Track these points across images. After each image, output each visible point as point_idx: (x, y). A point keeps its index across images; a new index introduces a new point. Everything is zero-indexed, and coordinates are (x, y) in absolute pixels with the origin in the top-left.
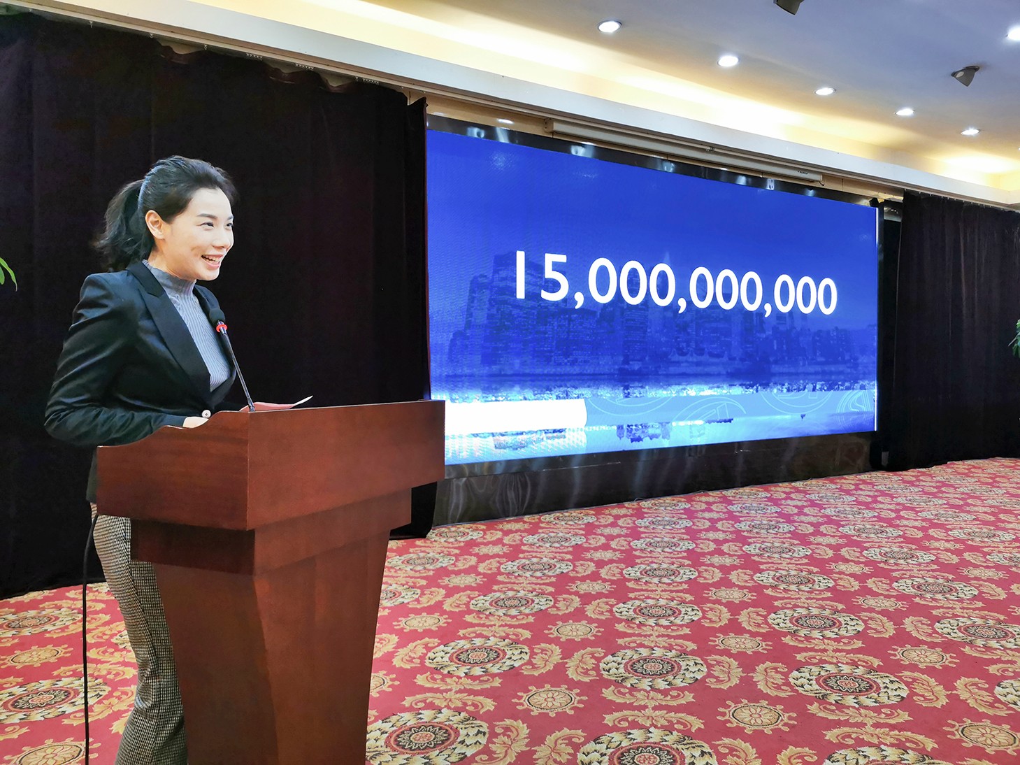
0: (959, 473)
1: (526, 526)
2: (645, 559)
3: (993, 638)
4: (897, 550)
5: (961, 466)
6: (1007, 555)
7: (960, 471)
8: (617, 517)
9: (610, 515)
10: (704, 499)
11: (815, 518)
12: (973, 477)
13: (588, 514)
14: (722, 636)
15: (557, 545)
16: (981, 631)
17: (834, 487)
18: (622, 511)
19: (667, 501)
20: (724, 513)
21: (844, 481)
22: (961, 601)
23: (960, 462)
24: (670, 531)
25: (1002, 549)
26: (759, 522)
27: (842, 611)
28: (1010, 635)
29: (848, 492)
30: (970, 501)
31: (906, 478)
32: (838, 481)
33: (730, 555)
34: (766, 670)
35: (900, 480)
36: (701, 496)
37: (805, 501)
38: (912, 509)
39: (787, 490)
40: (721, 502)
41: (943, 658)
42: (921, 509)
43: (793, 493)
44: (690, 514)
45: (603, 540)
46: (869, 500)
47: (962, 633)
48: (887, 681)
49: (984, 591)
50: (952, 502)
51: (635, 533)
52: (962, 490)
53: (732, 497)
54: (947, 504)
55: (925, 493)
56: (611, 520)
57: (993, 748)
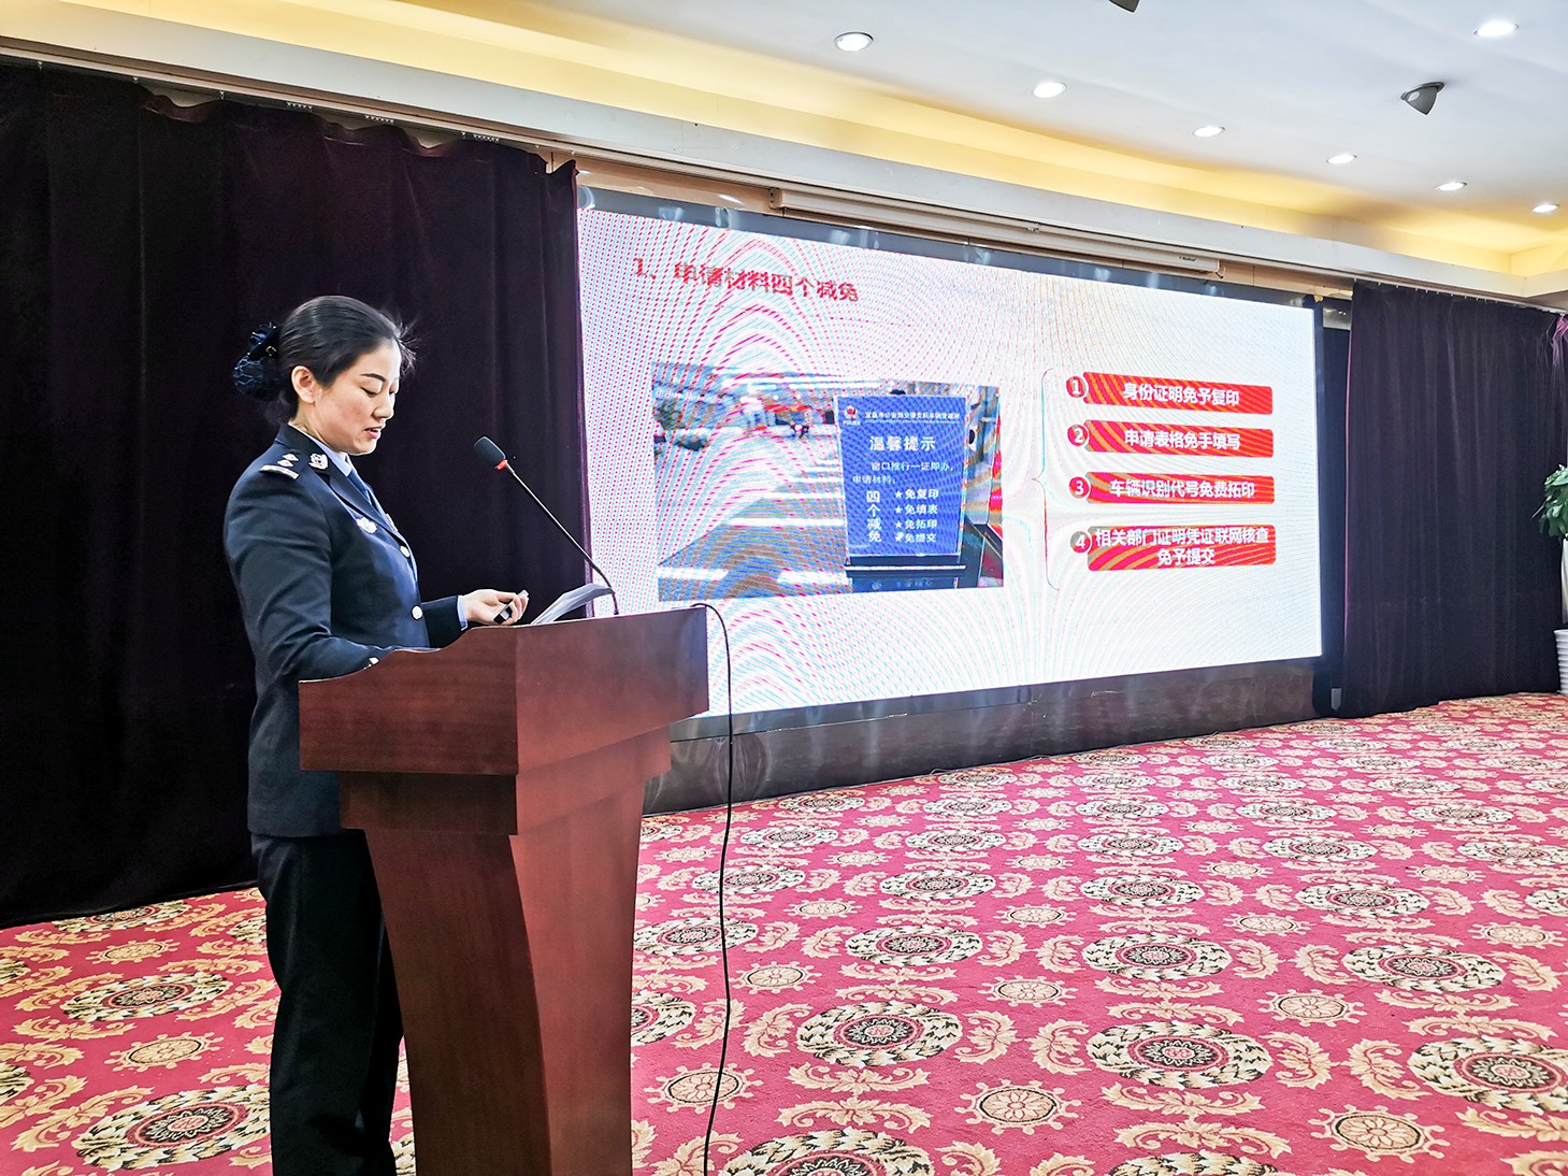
0: (1454, 719)
1: (753, 817)
2: (919, 864)
3: (1432, 976)
4: (1319, 840)
5: (1459, 707)
6: (1491, 845)
7: (1454, 715)
8: (898, 799)
9: (887, 796)
10: (1040, 768)
11: (1206, 794)
12: (1473, 724)
13: (853, 796)
14: (1003, 980)
15: (790, 844)
16: (1416, 966)
17: (1249, 743)
18: (910, 790)
19: (982, 773)
20: (1066, 789)
21: (1268, 735)
22: (1397, 918)
23: (1460, 702)
24: (972, 819)
25: (1486, 835)
26: (1116, 802)
27: (1204, 938)
28: (1460, 970)
29: (1269, 753)
30: (1457, 762)
31: (1367, 729)
32: (1259, 735)
33: (1055, 854)
34: (1053, 1033)
35: (1356, 731)
36: (1037, 764)
37: (1198, 767)
38: (1362, 776)
39: (1175, 751)
40: (1065, 772)
41: (1342, 1009)
42: (1377, 776)
43: (1184, 755)
44: (1012, 792)
45: (864, 835)
46: (1300, 763)
47: (1385, 969)
48: (1242, 1047)
49: (1439, 902)
50: (1429, 764)
51: (917, 824)
52: (1450, 744)
53: (1087, 763)
54: (1421, 767)
55: (1390, 750)
56: (887, 802)
57: (1380, 1152)
